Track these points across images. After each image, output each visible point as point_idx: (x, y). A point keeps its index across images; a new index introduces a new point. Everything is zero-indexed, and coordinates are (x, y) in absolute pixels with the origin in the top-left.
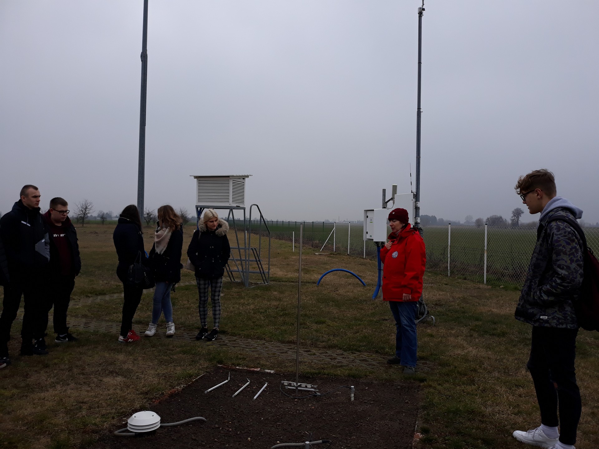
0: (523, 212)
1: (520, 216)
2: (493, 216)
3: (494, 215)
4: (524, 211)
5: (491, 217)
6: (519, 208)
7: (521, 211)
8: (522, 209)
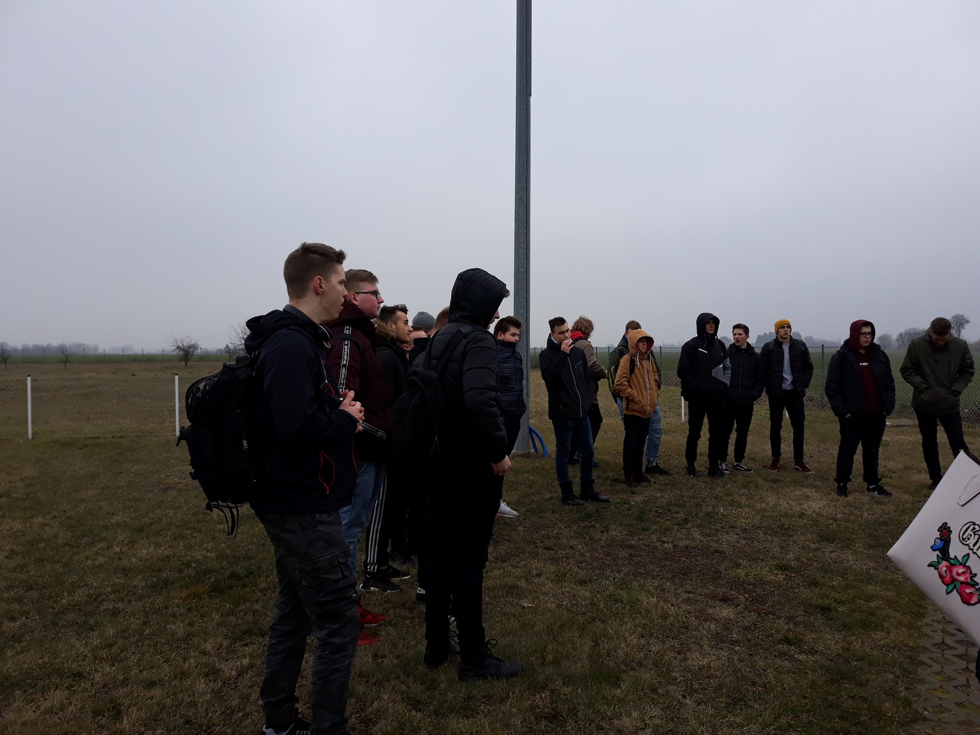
0: (968, 322)
1: (963, 328)
2: (910, 329)
3: (912, 327)
4: (969, 320)
5: (906, 332)
6: (961, 314)
7: (964, 319)
8: (966, 316)
